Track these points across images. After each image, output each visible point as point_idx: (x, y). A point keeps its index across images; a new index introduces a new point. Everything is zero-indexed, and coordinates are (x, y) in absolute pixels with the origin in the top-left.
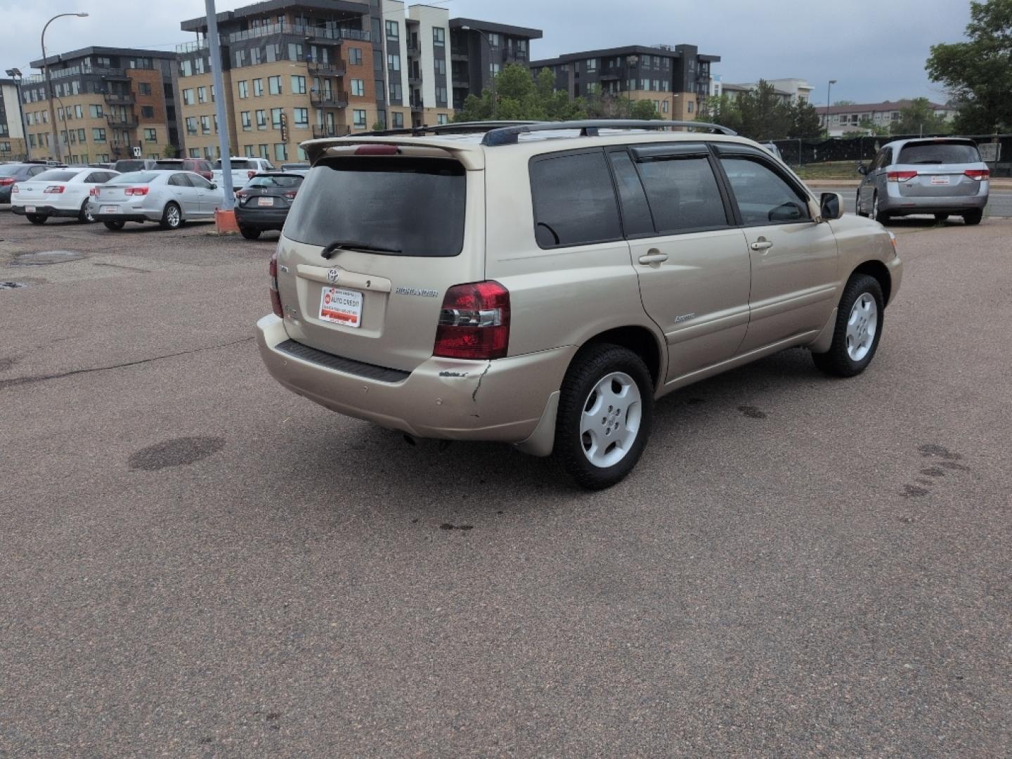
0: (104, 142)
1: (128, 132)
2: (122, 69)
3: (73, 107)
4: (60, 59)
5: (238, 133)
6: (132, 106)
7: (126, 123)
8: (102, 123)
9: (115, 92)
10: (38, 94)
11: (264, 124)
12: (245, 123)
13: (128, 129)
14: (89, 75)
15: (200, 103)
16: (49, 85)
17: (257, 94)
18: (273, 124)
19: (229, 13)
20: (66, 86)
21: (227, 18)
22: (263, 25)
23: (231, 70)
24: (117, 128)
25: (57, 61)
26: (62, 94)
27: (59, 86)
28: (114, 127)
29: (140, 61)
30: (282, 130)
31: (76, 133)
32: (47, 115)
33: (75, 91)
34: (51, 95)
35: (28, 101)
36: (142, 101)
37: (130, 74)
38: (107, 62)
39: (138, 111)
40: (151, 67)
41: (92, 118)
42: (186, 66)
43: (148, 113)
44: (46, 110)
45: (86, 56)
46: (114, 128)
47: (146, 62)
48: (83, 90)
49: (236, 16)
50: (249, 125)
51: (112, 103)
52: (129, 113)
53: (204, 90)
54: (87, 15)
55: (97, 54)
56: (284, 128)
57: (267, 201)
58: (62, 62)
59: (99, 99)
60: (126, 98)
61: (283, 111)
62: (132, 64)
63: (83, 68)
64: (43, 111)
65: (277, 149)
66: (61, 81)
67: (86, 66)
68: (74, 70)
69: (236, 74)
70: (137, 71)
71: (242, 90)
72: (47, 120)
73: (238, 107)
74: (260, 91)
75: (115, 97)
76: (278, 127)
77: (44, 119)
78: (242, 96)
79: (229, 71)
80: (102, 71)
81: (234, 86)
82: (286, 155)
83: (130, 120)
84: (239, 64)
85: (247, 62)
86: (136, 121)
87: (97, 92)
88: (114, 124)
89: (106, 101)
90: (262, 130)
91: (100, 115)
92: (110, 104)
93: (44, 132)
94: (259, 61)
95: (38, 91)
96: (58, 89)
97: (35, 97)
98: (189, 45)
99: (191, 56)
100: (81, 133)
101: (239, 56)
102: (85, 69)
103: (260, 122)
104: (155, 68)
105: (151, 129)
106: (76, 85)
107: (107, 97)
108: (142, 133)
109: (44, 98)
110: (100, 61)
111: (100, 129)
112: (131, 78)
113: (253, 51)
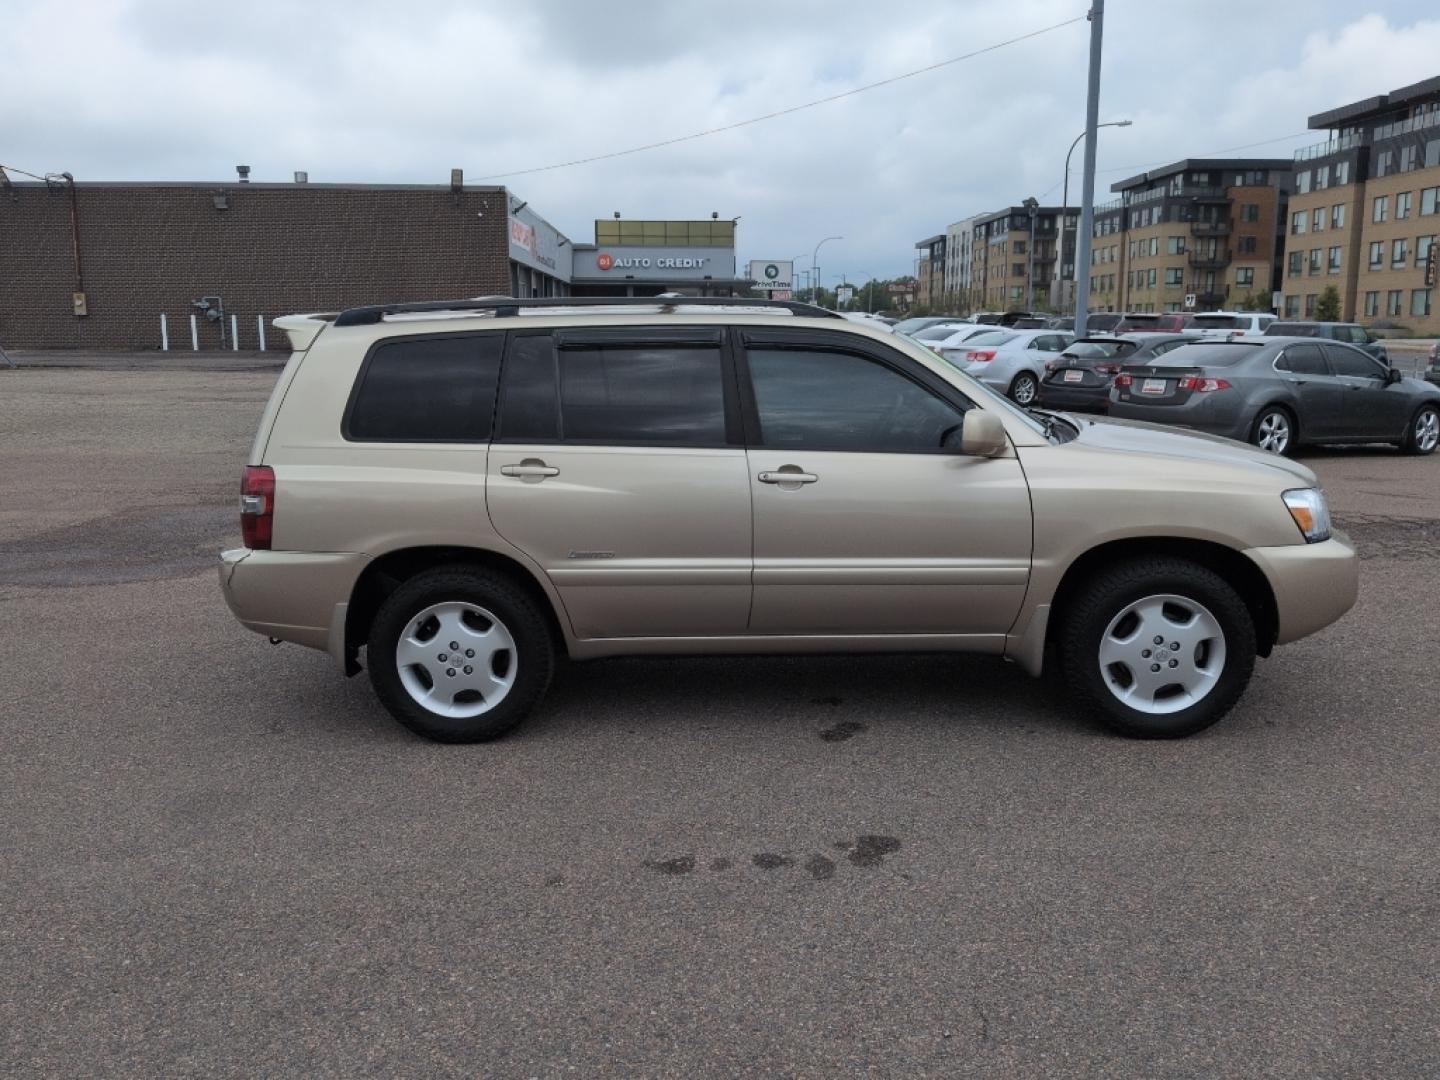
0: (1179, 286)
1: (1213, 273)
2: (1224, 187)
3: (1147, 242)
4: (1146, 178)
5: (1360, 273)
6: (1226, 238)
7: (1213, 260)
8: (1182, 261)
9: (1207, 219)
10: (1112, 224)
11: (1402, 260)
12: (1375, 259)
13: (1214, 268)
14: (1178, 197)
15: (1313, 231)
16: (1125, 214)
17: (1401, 214)
18: (1417, 259)
19: (1383, 99)
20: (1145, 214)
21: (1376, 106)
22: (1432, 110)
23: (1367, 181)
24: (1200, 268)
25: (1142, 181)
26: (1138, 224)
27: (1137, 214)
28: (1196, 266)
29: (1250, 176)
30: (1428, 270)
31: (1145, 275)
32: (1116, 252)
33: (1155, 220)
34: (1125, 225)
35: (1099, 234)
36: (1243, 229)
37: (1233, 194)
38: (1204, 178)
39: (1233, 243)
40: (1264, 183)
41: (1170, 255)
42: (1304, 180)
43: (1250, 247)
44: (1116, 246)
45: (1179, 173)
46: (1195, 268)
47: (1259, 176)
48: (1165, 218)
49: (1390, 101)
50: (1379, 262)
51: (1200, 234)
52: (1221, 247)
53: (1323, 212)
54: (1129, 123)
55: (1193, 169)
56: (1432, 265)
57: (1074, 377)
58: (1147, 183)
59: (1183, 229)
60: (1222, 226)
61: (1435, 240)
62: (1239, 181)
63: (1172, 189)
64: (1112, 247)
65: (1416, 298)
66: (1139, 208)
67: (1176, 186)
68: (1159, 192)
69: (1372, 187)
70: (1245, 188)
71: (1379, 209)
72: (1115, 259)
73: (1367, 235)
74: (1406, 210)
75: (1204, 226)
76: (1423, 264)
77: (1112, 257)
78: (1378, 218)
79: (1364, 182)
80: (1195, 192)
81: (1368, 204)
82: (1427, 307)
83: (1219, 258)
84: (1381, 171)
85: (1394, 169)
86: (1229, 258)
87: (1182, 219)
88: (1196, 262)
89: (1192, 231)
90: (1399, 269)
91: (1180, 251)
92: (1198, 236)
93: (1108, 273)
94: (1412, 166)
95: (1112, 221)
96: (1135, 217)
97: (1107, 227)
98: (1314, 149)
99: (1313, 165)
100: (1152, 274)
101: (1383, 160)
102: (1174, 190)
103: (1397, 257)
104: (1270, 183)
105: (1247, 269)
106: (1157, 212)
107: (1195, 226)
108: (1234, 275)
109: (1117, 230)
110: (1195, 178)
111: (1176, 270)
112: (1233, 200)
113: (1405, 152)
